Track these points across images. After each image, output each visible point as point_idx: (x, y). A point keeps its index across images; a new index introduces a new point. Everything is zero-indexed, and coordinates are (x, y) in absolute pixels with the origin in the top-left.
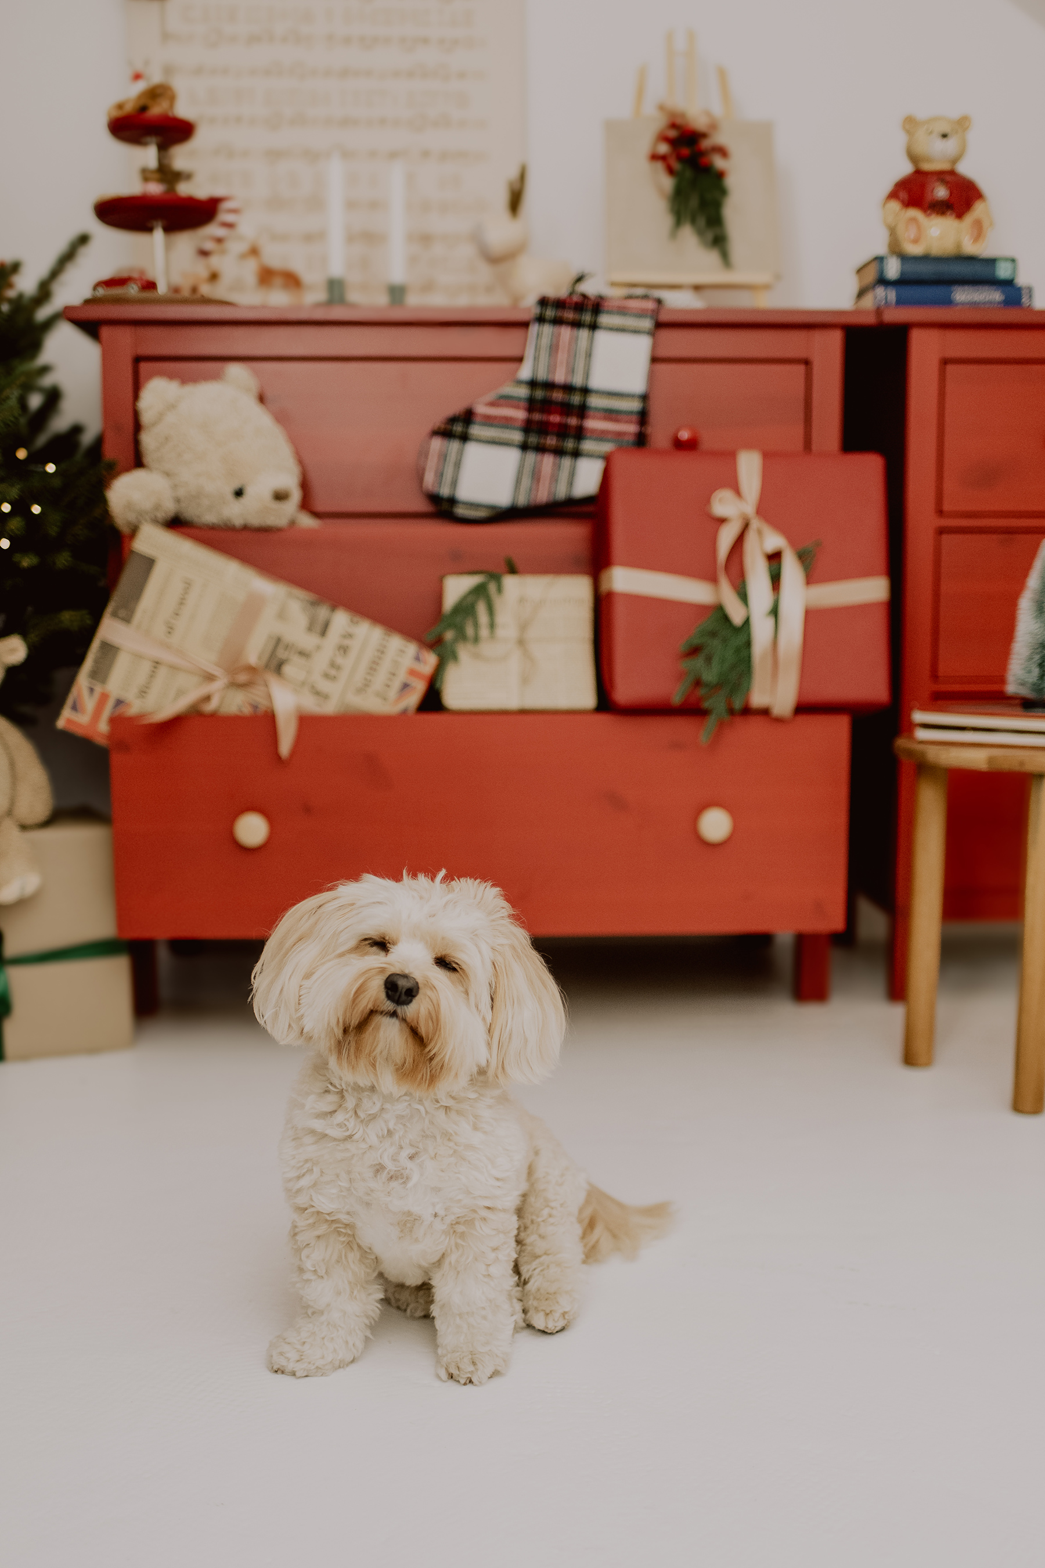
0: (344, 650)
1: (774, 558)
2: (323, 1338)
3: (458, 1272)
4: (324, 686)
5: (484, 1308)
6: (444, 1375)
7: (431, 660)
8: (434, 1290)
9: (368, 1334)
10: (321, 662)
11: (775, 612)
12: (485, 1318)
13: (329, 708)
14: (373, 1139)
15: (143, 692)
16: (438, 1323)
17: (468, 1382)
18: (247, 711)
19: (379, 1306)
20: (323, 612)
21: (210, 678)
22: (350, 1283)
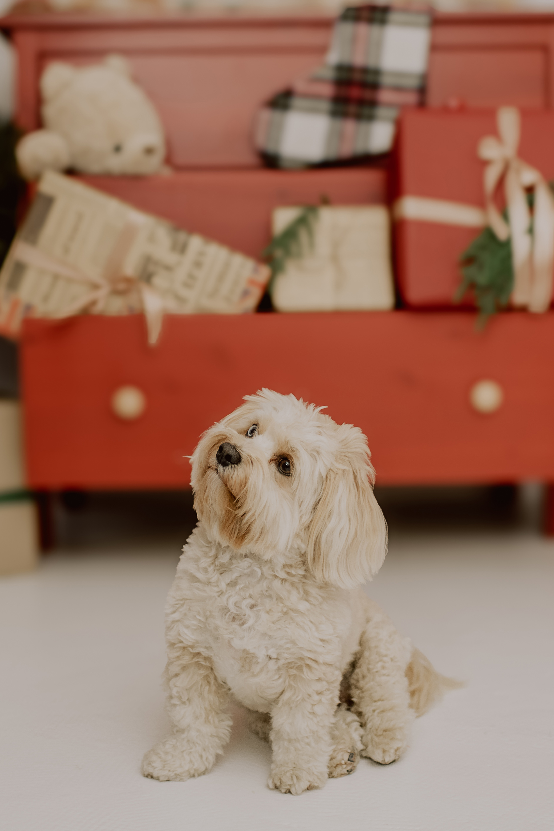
0: (198, 264)
1: (530, 191)
2: (183, 752)
3: (291, 708)
4: (184, 292)
5: (307, 737)
6: (272, 786)
7: (264, 273)
8: (272, 720)
9: (220, 752)
10: (181, 274)
11: (531, 231)
12: (308, 744)
13: (188, 309)
14: (223, 586)
15: (46, 299)
16: (275, 747)
17: (288, 791)
18: (125, 313)
19: (230, 730)
20: (182, 236)
21: (95, 287)
22: (206, 709)
